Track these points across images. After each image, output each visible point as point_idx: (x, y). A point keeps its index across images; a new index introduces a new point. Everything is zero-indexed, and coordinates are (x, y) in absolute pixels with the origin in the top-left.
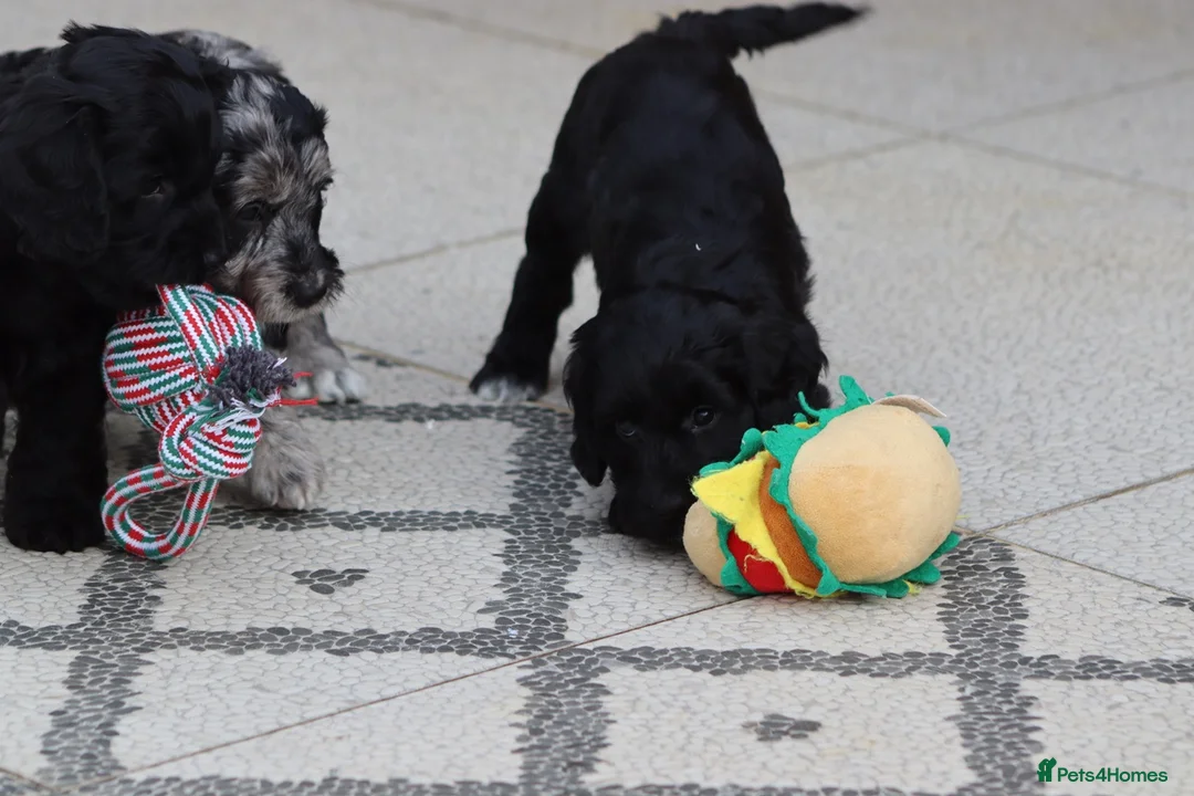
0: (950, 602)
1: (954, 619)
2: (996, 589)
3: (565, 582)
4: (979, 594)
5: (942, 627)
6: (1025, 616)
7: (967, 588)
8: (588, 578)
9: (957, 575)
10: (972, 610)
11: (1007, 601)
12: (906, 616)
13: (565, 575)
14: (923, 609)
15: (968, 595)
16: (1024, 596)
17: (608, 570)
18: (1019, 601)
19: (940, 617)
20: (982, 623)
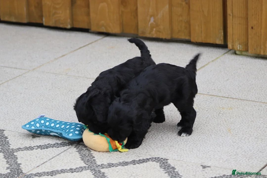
0: (81, 156)
1: (84, 160)
2: (87, 153)
3: (17, 162)
4: (85, 154)
5: (82, 161)
6: (94, 157)
7: (82, 153)
8: (21, 160)
9: (79, 151)
10: (85, 158)
11: (90, 155)
12: (76, 160)
13: (16, 160)
14: (78, 158)
15: (83, 155)
16: (92, 154)
17: (23, 158)
18: (92, 155)
19: (81, 159)
20: (88, 160)
